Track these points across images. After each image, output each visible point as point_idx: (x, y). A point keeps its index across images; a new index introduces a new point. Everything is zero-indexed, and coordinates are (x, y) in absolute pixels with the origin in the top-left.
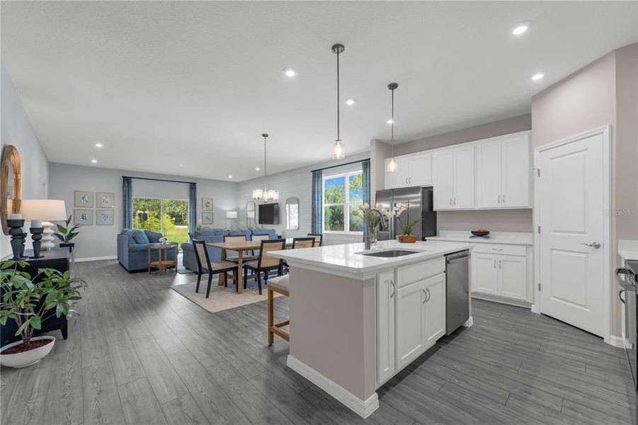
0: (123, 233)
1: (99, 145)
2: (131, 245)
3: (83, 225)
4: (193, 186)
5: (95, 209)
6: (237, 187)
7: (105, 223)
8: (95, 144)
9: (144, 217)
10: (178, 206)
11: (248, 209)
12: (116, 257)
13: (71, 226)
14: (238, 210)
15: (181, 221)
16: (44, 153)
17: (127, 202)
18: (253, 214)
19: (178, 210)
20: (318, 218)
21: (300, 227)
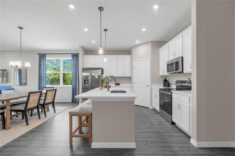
20: (43, 79)
21: (28, 84)
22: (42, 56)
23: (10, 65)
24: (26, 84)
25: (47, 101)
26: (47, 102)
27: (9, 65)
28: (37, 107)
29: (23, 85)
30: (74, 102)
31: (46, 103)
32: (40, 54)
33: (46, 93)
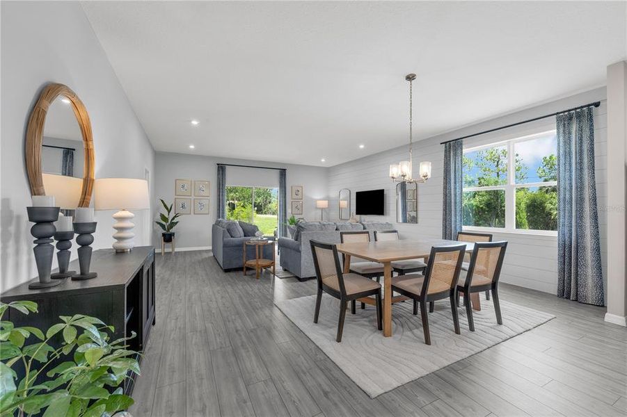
0: (218, 223)
1: (195, 123)
2: (225, 239)
3: (182, 214)
4: (283, 173)
5: (193, 197)
6: (328, 173)
7: (202, 212)
8: (191, 121)
9: (233, 207)
10: (259, 197)
11: (341, 198)
12: (211, 248)
13: (172, 214)
14: (328, 198)
15: (261, 210)
16: (148, 139)
17: (221, 190)
18: (348, 203)
19: (259, 201)
20: (456, 209)
21: (419, 220)
22: (453, 146)
23: (391, 175)
24: (414, 220)
25: (477, 280)
26: (474, 282)
27: (389, 174)
28: (449, 293)
29: (409, 222)
30: (568, 298)
31: (472, 285)
32: (445, 143)
33: (474, 255)
